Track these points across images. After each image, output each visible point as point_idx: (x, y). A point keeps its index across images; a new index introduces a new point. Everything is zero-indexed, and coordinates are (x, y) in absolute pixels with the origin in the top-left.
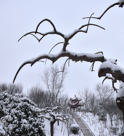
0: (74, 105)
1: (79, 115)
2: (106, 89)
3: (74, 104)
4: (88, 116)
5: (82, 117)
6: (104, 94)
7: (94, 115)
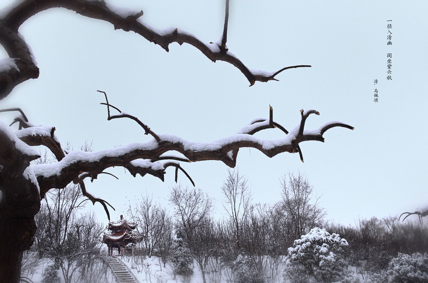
0: (118, 240)
1: (125, 265)
2: (194, 198)
3: (119, 237)
4: (148, 266)
5: (132, 270)
6: (190, 210)
7: (165, 262)
